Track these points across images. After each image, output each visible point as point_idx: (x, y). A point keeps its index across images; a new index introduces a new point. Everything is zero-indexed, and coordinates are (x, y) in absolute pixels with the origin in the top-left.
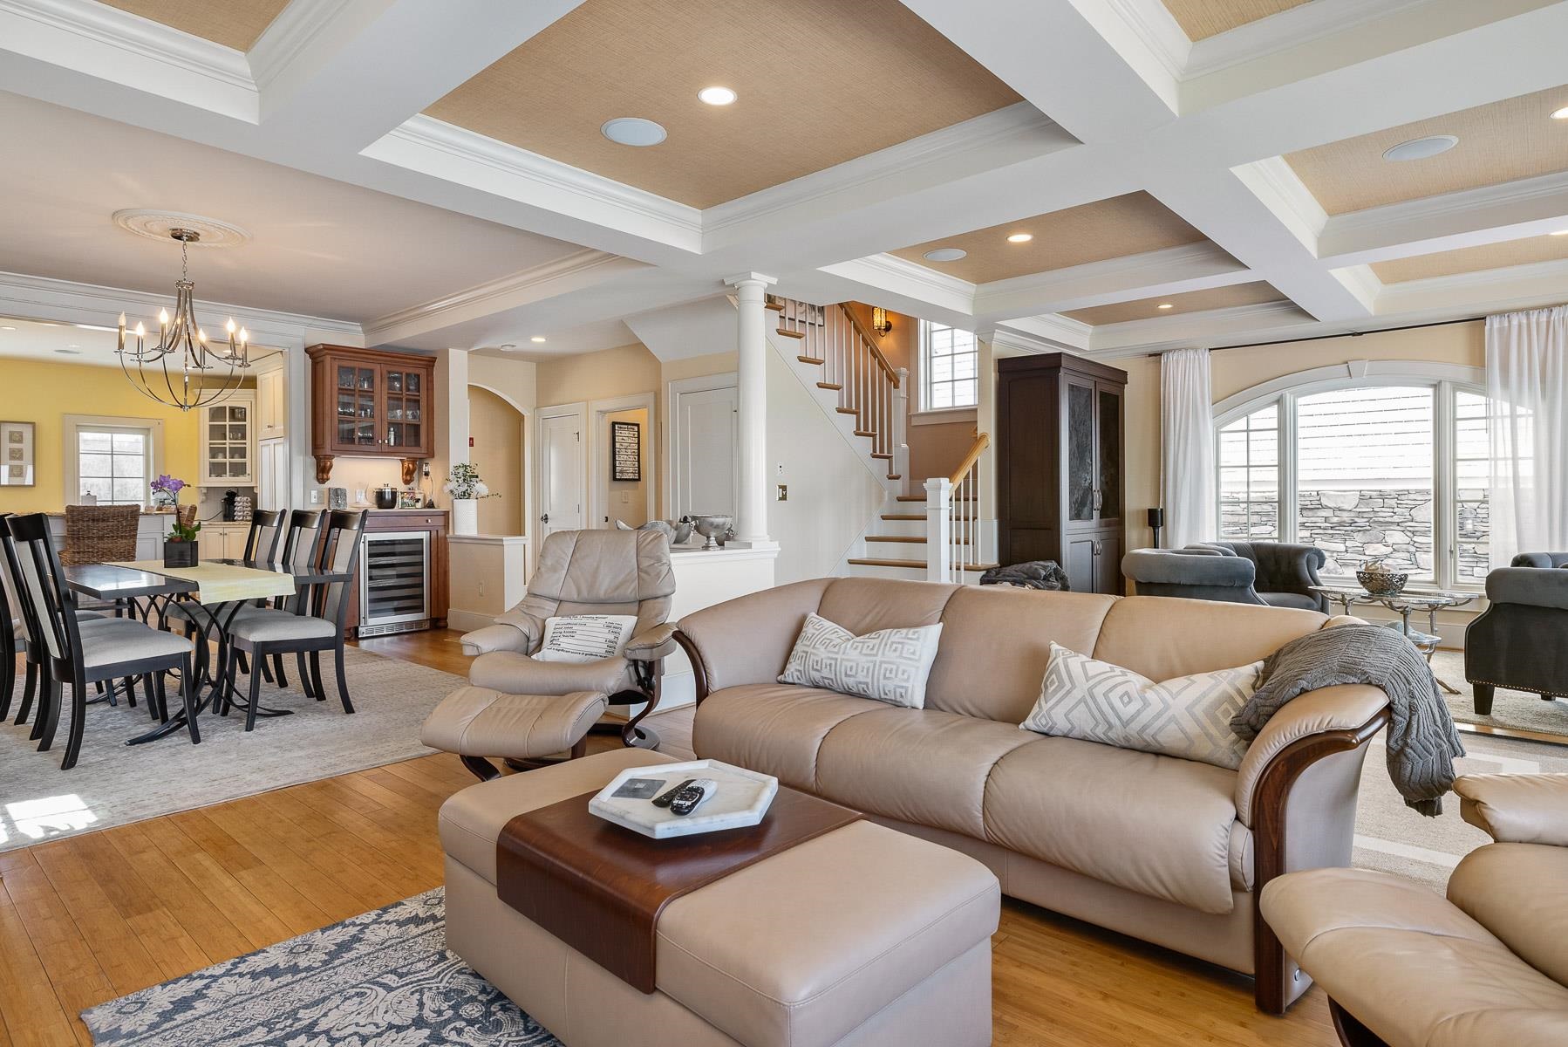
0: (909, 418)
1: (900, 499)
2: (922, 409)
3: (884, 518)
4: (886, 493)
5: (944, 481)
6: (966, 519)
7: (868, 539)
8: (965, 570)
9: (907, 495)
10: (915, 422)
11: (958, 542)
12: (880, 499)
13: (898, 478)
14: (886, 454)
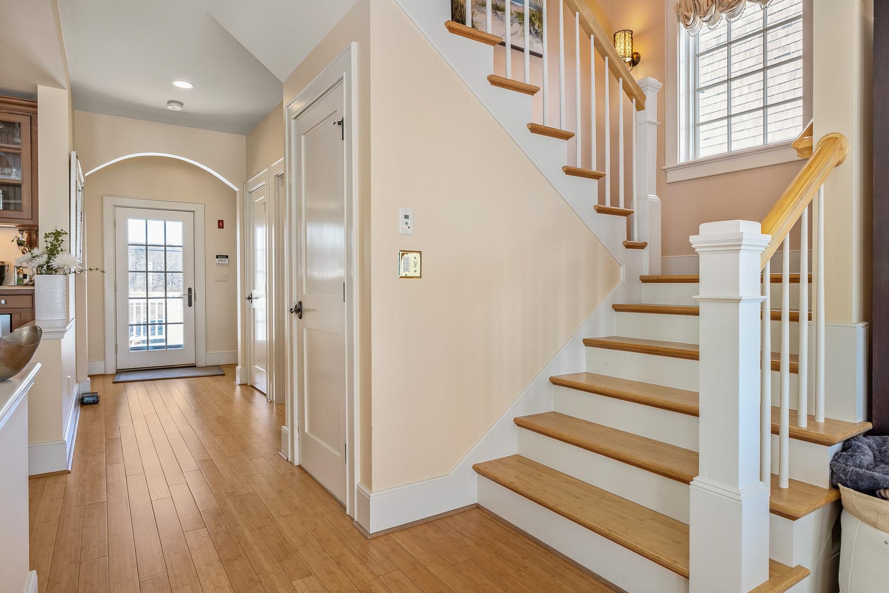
0: (662, 172)
1: (645, 280)
2: (682, 159)
3: (618, 308)
4: (622, 270)
5: (749, 229)
6: (795, 318)
7: (588, 343)
8: (791, 436)
9: (658, 272)
10: (672, 177)
11: (776, 367)
12: (611, 277)
13: (642, 246)
14: (622, 207)
